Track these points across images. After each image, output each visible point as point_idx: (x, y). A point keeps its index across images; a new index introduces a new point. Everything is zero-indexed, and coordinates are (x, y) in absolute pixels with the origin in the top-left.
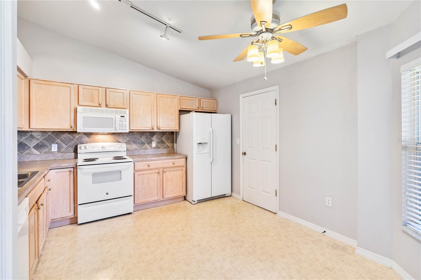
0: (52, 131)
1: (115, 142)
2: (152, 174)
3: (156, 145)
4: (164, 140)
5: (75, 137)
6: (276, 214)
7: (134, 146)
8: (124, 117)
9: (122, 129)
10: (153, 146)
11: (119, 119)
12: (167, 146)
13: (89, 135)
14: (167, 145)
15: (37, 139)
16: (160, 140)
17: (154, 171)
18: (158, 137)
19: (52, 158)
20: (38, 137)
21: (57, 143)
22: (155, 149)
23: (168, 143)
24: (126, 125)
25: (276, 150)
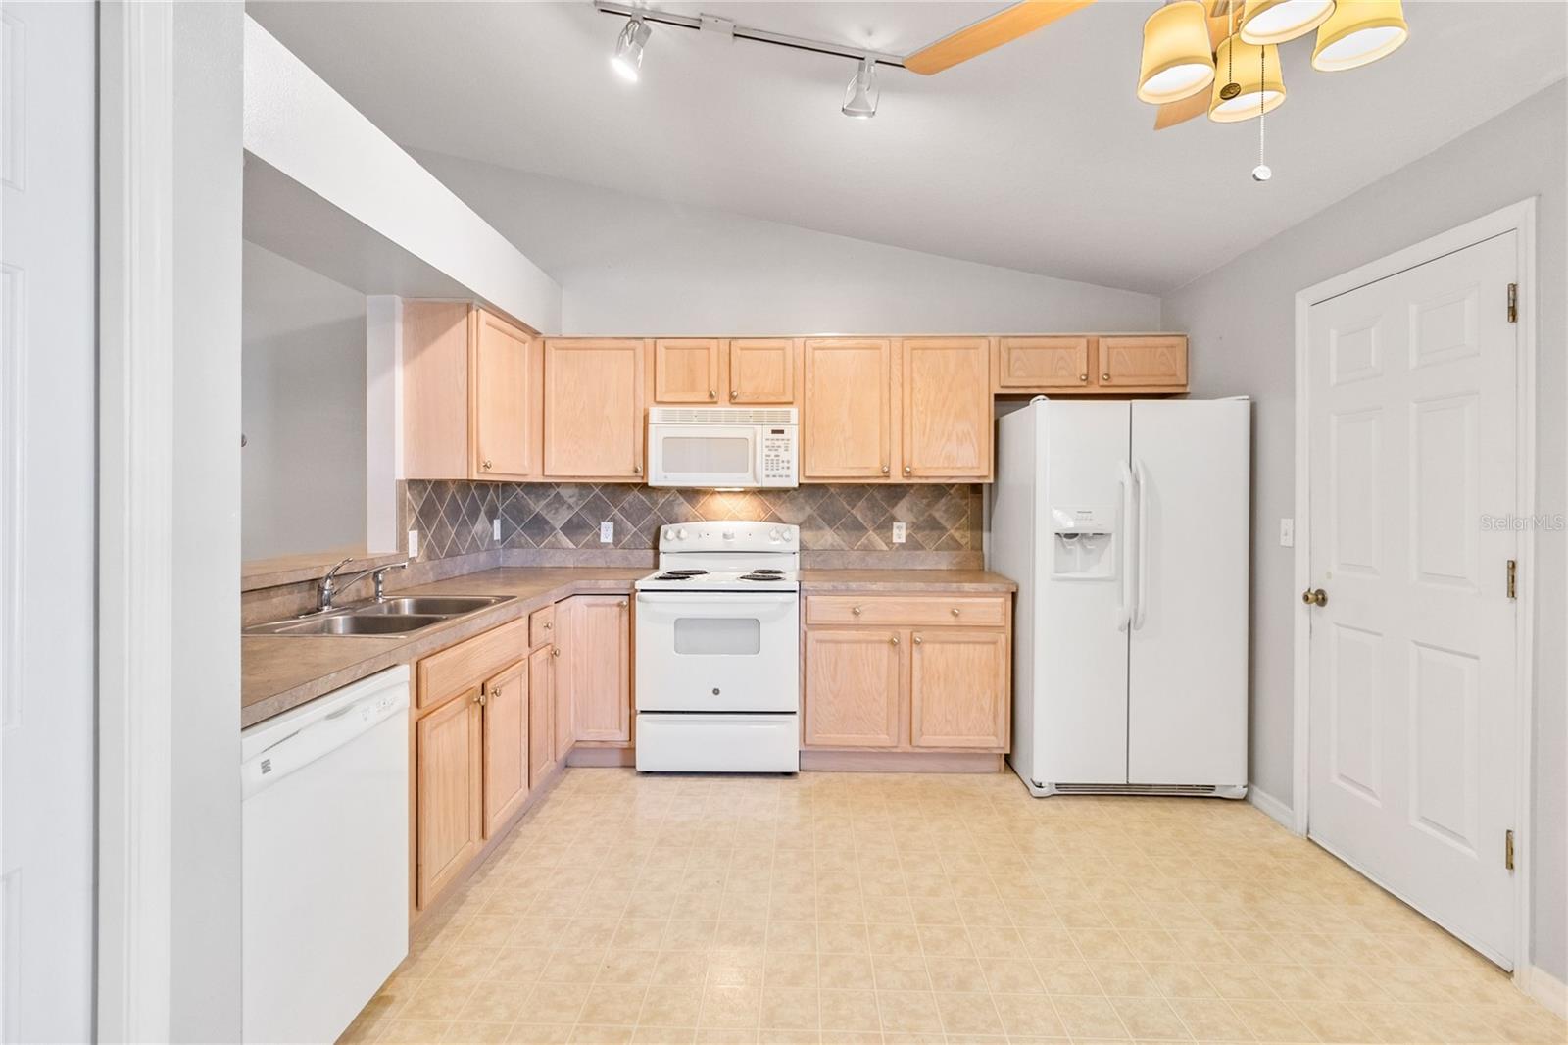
0: (600, 484)
1: (766, 521)
2: (870, 645)
3: (908, 537)
4: (941, 517)
5: (655, 503)
6: (1509, 974)
7: (829, 538)
8: (782, 432)
9: (774, 476)
10: (895, 540)
11: (768, 440)
12: (950, 542)
13: (691, 494)
14: (952, 538)
15: (570, 507)
16: (921, 518)
17: (876, 635)
18: (916, 504)
19: (600, 563)
20: (571, 501)
21: (613, 520)
22: (904, 553)
23: (957, 529)
24: (788, 462)
25: (1512, 593)
